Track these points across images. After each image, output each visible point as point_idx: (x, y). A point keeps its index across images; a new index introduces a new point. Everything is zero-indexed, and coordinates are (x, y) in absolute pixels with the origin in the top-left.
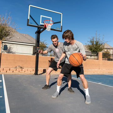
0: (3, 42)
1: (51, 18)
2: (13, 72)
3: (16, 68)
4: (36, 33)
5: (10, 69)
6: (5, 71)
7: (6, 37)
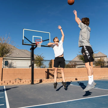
0: (4, 59)
1: (41, 37)
2: (13, 83)
3: (16, 80)
4: (30, 50)
5: (10, 81)
6: (6, 83)
7: (6, 54)
